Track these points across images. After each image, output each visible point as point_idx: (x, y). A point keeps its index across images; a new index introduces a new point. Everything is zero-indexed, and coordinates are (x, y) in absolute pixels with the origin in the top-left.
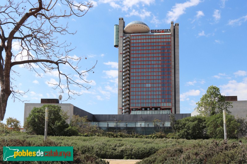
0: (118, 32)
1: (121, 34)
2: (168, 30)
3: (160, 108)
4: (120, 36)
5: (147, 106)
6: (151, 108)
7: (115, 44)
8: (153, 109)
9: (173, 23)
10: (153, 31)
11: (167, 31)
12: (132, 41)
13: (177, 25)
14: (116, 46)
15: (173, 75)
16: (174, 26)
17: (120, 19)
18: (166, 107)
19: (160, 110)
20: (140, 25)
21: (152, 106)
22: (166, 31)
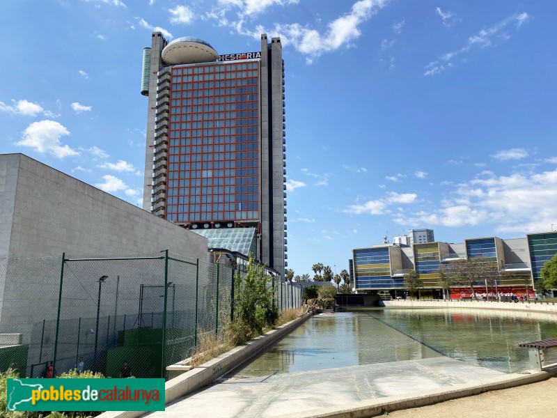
0: (148, 63)
1: (155, 67)
2: (256, 53)
3: (232, 222)
4: (152, 71)
5: (204, 219)
6: (212, 223)
7: (142, 90)
8: (217, 226)
9: (266, 38)
10: (223, 58)
11: (254, 55)
12: (174, 80)
13: (276, 41)
14: (145, 93)
15: (266, 151)
16: (270, 45)
17: (153, 36)
18: (246, 221)
19: (233, 227)
20: (191, 44)
21: (215, 218)
22: (252, 56)
